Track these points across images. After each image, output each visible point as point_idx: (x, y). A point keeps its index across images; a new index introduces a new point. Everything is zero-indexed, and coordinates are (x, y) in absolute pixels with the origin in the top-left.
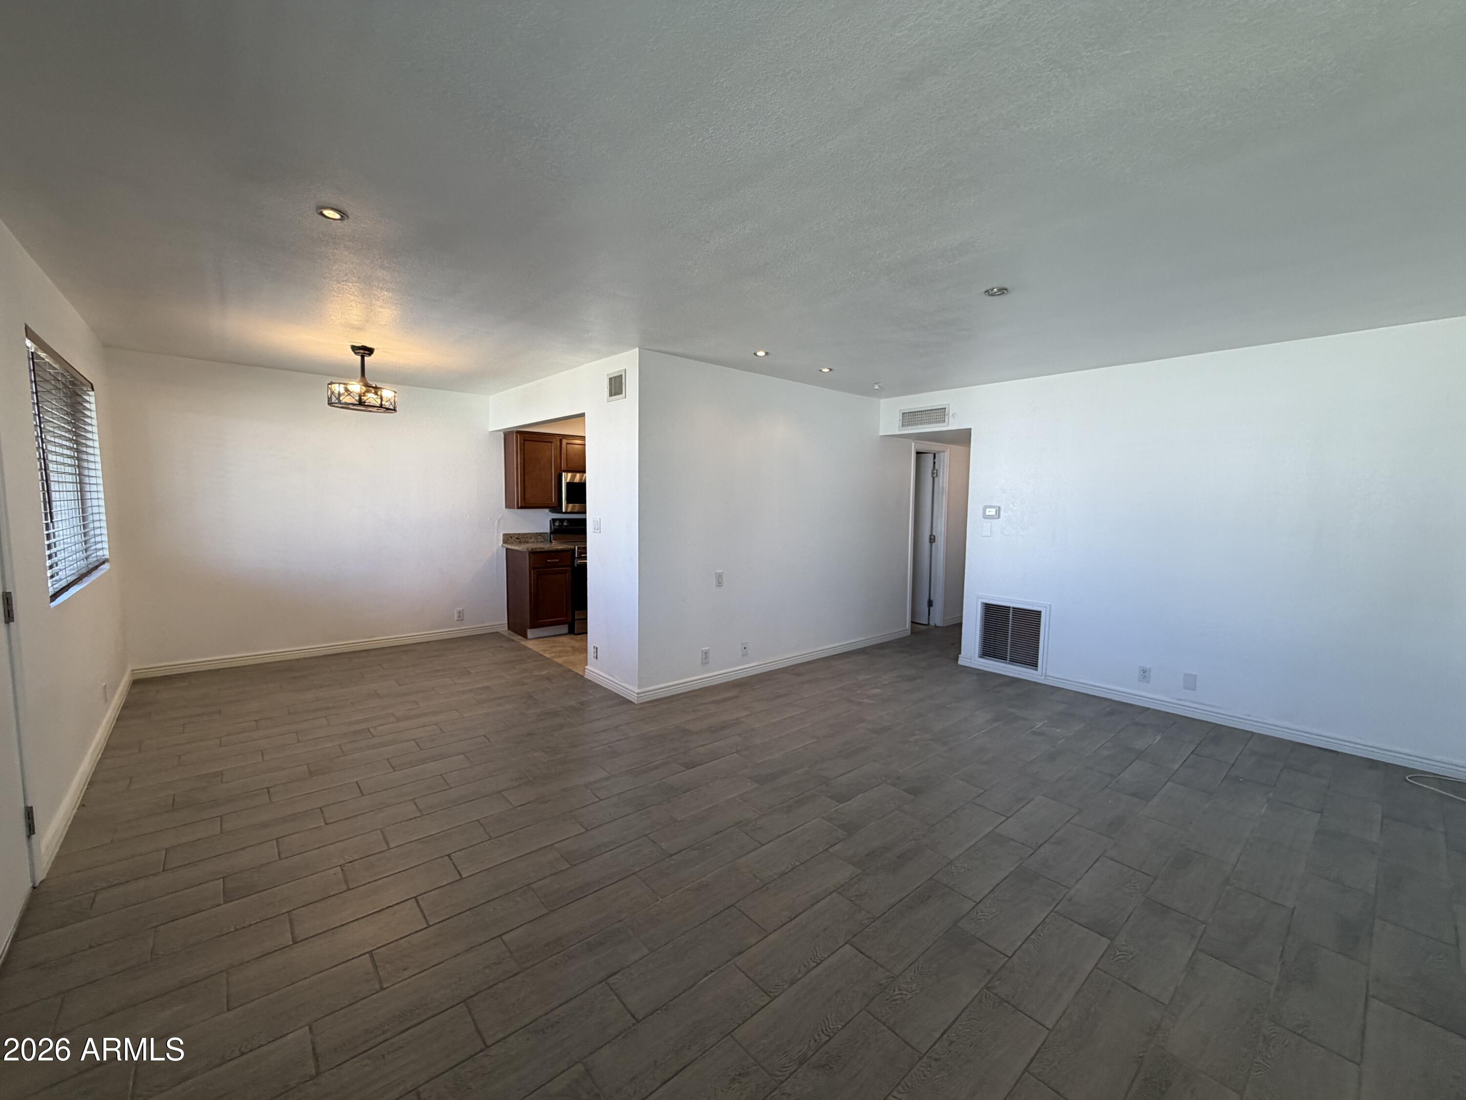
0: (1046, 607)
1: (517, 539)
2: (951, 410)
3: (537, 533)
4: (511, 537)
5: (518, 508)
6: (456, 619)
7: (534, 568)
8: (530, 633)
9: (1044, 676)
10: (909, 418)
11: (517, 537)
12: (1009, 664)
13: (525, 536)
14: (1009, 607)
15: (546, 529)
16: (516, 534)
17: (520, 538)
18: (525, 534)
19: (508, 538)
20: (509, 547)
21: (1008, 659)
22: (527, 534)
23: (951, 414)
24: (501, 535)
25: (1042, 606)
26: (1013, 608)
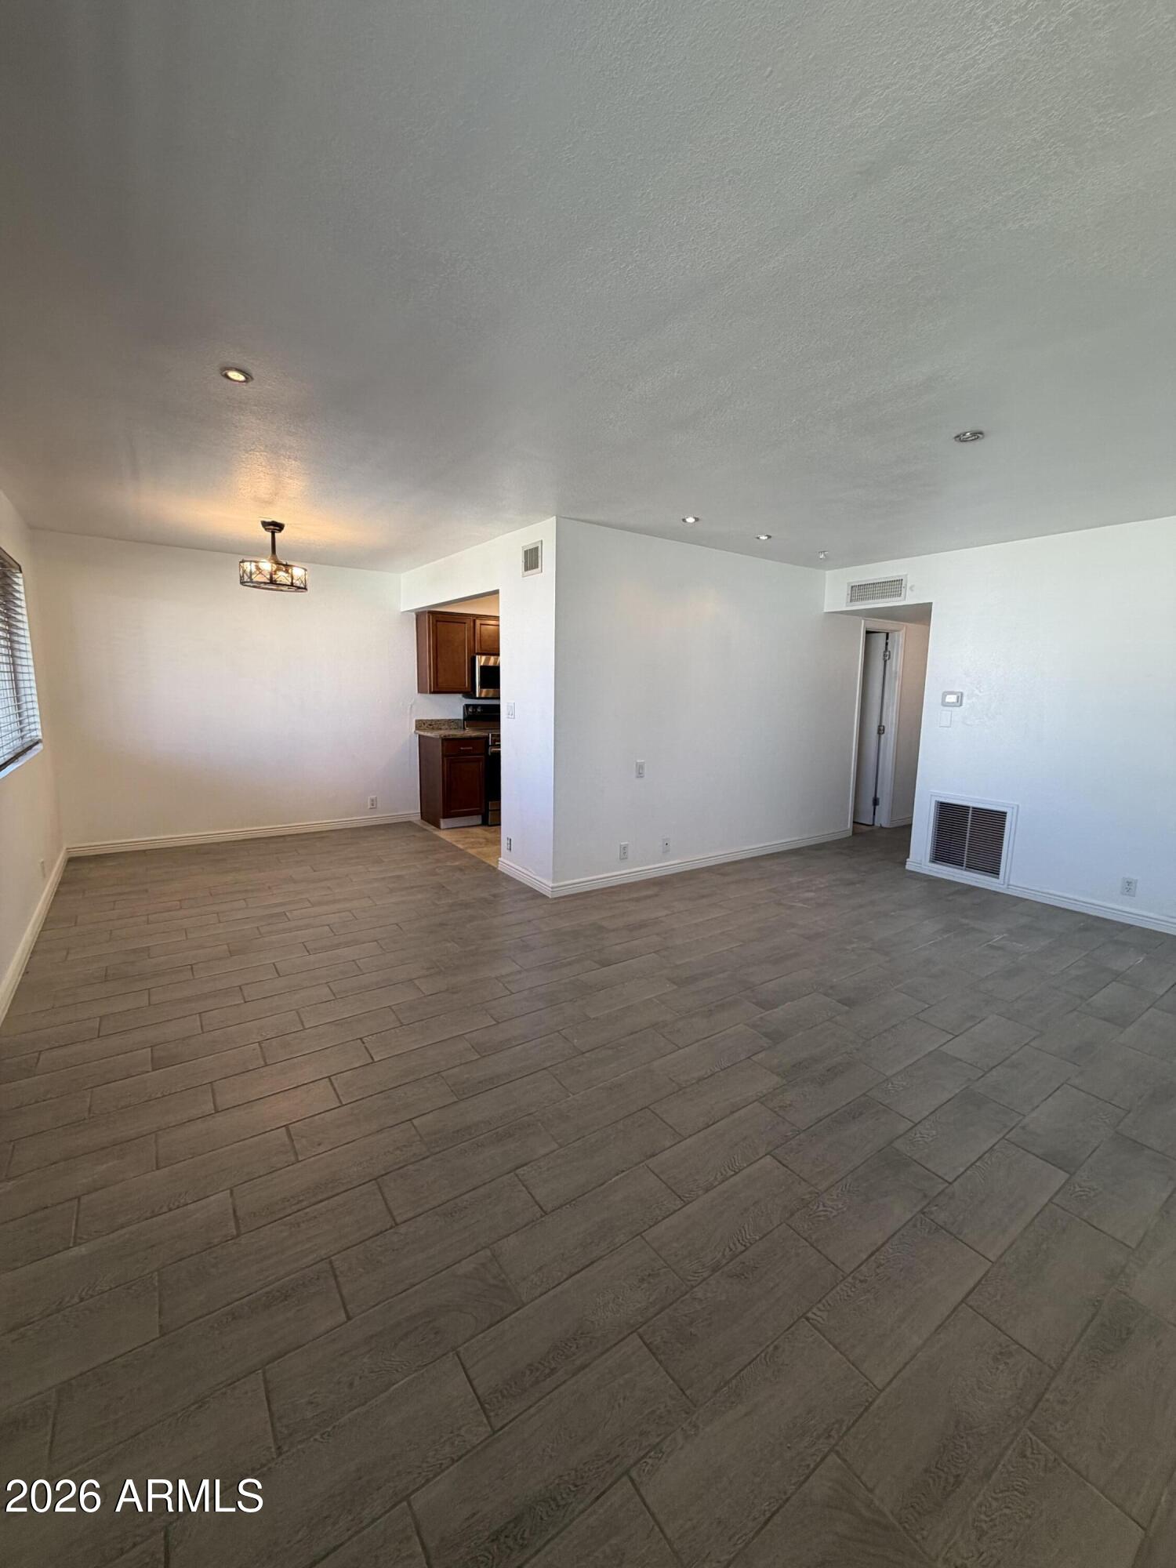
0: (1013, 808)
1: (430, 725)
2: (909, 582)
3: (450, 720)
4: (424, 724)
5: (431, 693)
6: (369, 807)
7: (447, 756)
8: (443, 823)
9: (1005, 886)
10: (859, 591)
11: (429, 723)
12: (966, 870)
13: (438, 723)
14: (969, 807)
15: (458, 714)
16: (430, 720)
17: (432, 725)
18: (438, 720)
19: (420, 725)
20: (422, 733)
21: (964, 864)
22: (440, 720)
23: (909, 585)
24: (414, 721)
25: (1007, 807)
26: (973, 808)
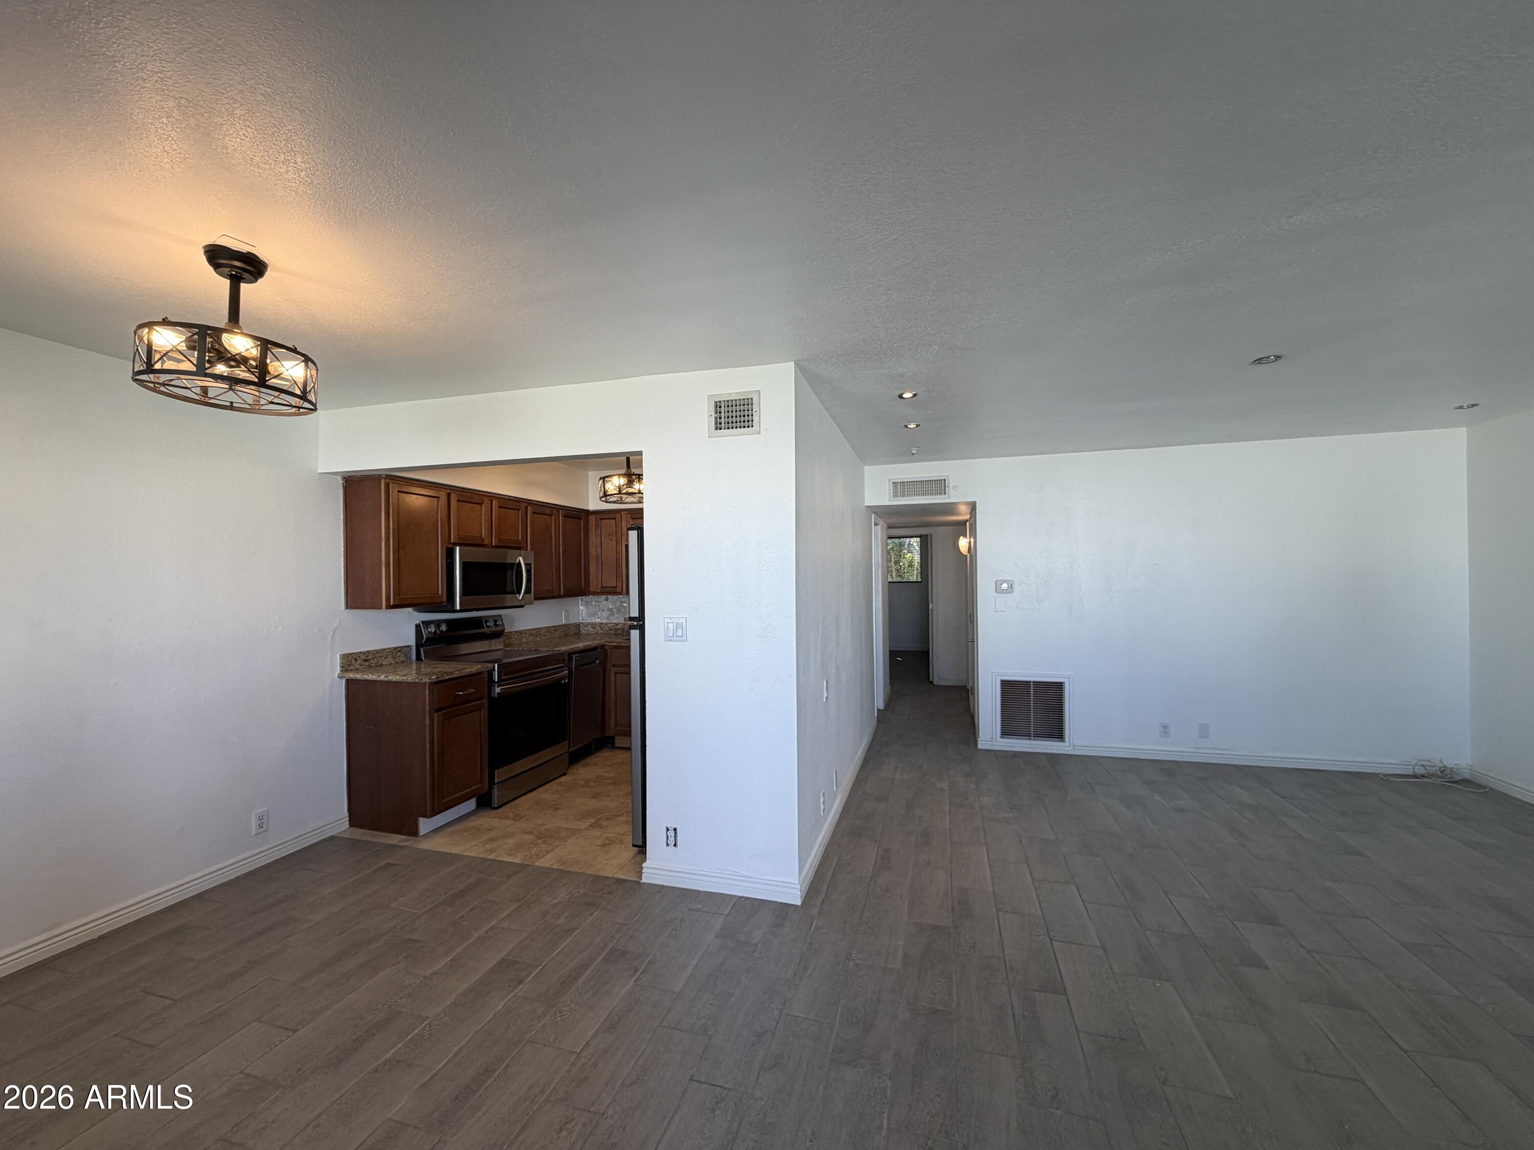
0: (1069, 678)
1: (365, 660)
2: (951, 483)
3: (395, 648)
4: (356, 659)
5: (389, 607)
7: (437, 711)
8: (425, 825)
9: (1072, 747)
10: (900, 487)
11: (364, 657)
12: (1034, 740)
13: (378, 655)
14: (1030, 682)
15: (409, 638)
16: (364, 653)
17: (369, 659)
18: (377, 651)
19: (349, 661)
20: (351, 675)
21: (1032, 735)
22: (381, 650)
23: (951, 486)
24: (338, 656)
25: (1065, 678)
26: (1034, 682)
